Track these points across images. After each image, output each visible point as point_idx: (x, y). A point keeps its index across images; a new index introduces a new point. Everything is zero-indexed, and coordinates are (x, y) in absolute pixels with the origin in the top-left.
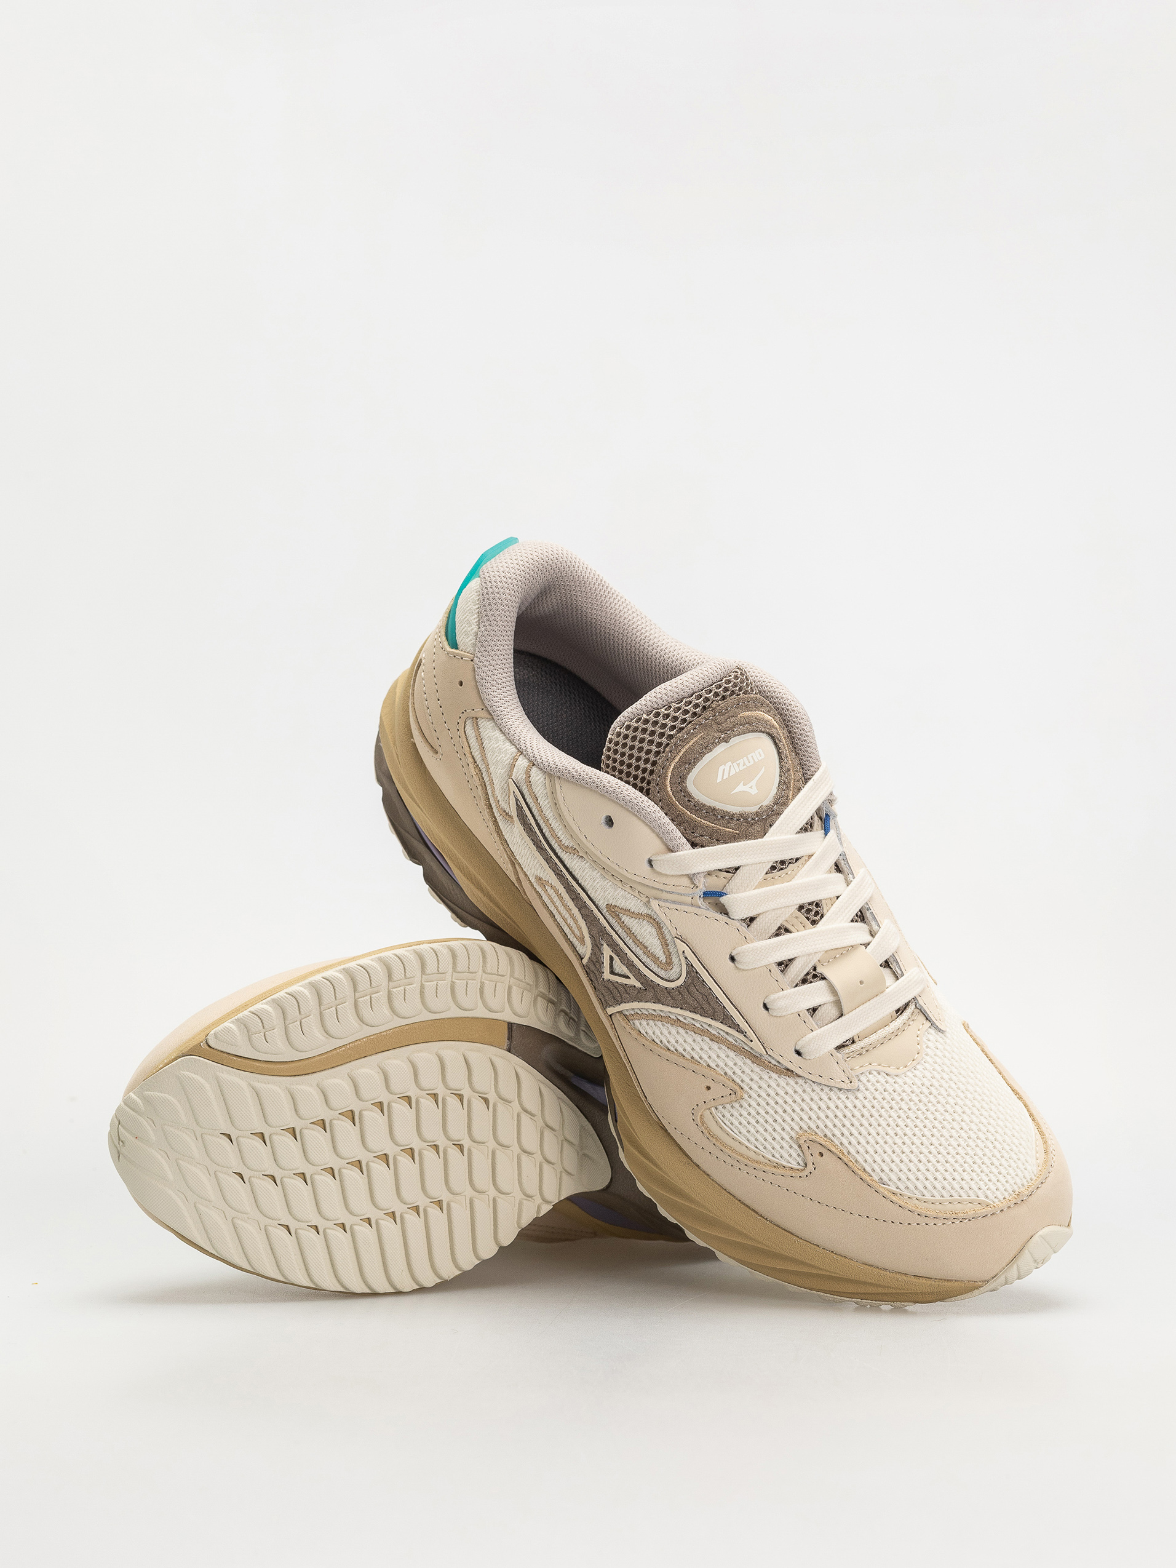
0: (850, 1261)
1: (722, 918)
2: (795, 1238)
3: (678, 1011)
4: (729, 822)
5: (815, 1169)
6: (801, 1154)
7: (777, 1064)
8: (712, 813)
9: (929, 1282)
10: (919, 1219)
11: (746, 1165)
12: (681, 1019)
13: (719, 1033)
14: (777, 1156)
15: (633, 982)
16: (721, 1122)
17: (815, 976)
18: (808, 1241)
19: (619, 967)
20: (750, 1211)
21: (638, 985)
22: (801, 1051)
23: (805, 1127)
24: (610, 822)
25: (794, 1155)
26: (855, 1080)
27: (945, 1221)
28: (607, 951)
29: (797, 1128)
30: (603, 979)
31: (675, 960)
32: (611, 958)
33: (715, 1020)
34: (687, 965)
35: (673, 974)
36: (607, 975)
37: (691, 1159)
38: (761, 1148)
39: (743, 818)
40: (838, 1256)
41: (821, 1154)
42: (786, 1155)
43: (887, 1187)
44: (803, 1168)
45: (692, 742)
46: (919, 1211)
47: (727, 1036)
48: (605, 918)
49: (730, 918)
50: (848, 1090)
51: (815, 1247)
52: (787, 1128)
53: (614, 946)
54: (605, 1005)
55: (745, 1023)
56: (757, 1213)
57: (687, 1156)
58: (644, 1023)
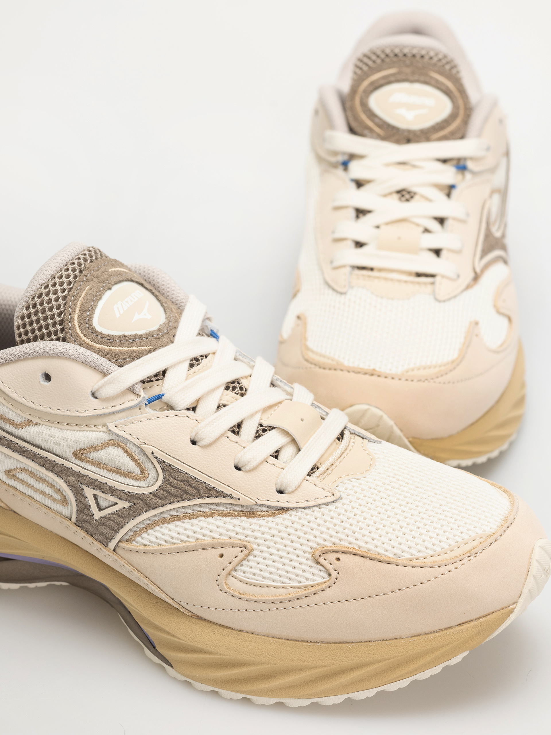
0: (400, 640)
1: (171, 413)
2: (347, 645)
3: (169, 507)
4: (141, 342)
5: (338, 573)
6: (321, 568)
7: (268, 509)
8: (123, 339)
9: (472, 623)
10: (443, 569)
11: (281, 602)
12: (174, 513)
13: (210, 509)
14: (303, 580)
15: (123, 504)
16: (244, 579)
17: (264, 431)
18: (359, 642)
19: (105, 499)
20: (301, 643)
21: (127, 505)
22: (282, 489)
23: (315, 545)
24: (48, 377)
25: (316, 572)
26: (335, 492)
27: (462, 562)
28: (89, 492)
29: (308, 549)
30: (96, 520)
31: (148, 466)
32: (95, 496)
33: (202, 497)
34: (160, 463)
35: (151, 478)
36: (97, 515)
37: (232, 629)
38: (287, 581)
39: (149, 335)
40: (389, 641)
41: (338, 559)
42: (310, 576)
43: (403, 558)
44: (328, 579)
45: (83, 295)
46: (438, 564)
47: (217, 508)
48: (76, 465)
49: (177, 410)
50: (333, 502)
51: (367, 643)
52: (301, 553)
53: (93, 483)
54: (105, 543)
55: (227, 487)
56: (307, 642)
57: (228, 628)
58: (144, 535)
